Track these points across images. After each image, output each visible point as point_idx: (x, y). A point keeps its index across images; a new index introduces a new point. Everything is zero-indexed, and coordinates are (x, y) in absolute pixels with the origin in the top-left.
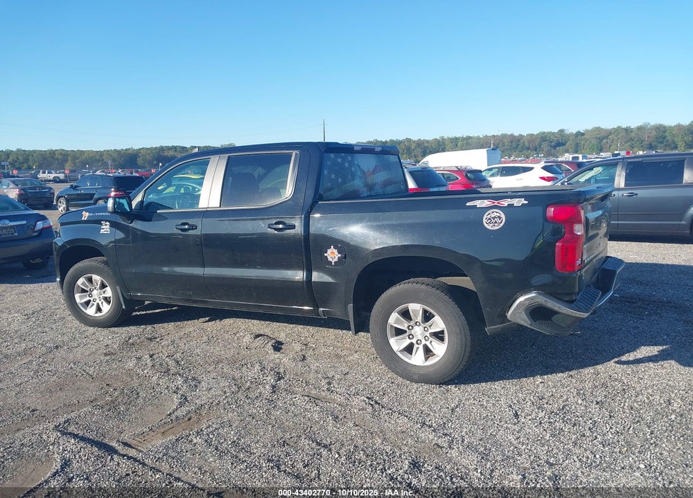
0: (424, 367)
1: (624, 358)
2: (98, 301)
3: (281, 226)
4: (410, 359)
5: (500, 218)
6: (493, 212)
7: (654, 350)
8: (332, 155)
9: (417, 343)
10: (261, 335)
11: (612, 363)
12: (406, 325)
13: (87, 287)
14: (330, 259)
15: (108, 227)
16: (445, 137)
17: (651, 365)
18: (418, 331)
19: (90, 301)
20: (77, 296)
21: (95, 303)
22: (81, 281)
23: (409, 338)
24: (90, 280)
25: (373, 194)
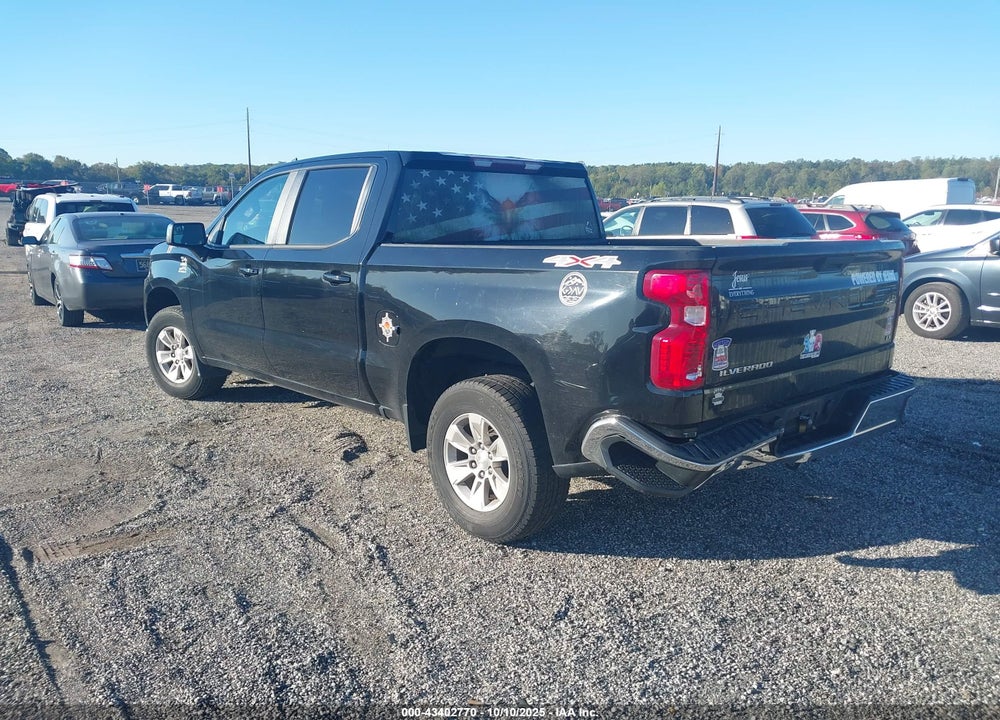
0: (481, 513)
1: (860, 554)
2: (180, 363)
3: (337, 278)
4: (469, 497)
5: (580, 286)
6: (573, 277)
7: (932, 548)
8: (425, 173)
9: (480, 476)
10: (354, 434)
11: (830, 558)
12: (468, 447)
13: (170, 343)
14: (384, 333)
15: (185, 264)
16: (923, 158)
17: (899, 574)
18: (482, 456)
19: (172, 362)
20: (159, 354)
21: (177, 366)
22: (162, 335)
23: (472, 467)
24: (172, 333)
25: (514, 237)
